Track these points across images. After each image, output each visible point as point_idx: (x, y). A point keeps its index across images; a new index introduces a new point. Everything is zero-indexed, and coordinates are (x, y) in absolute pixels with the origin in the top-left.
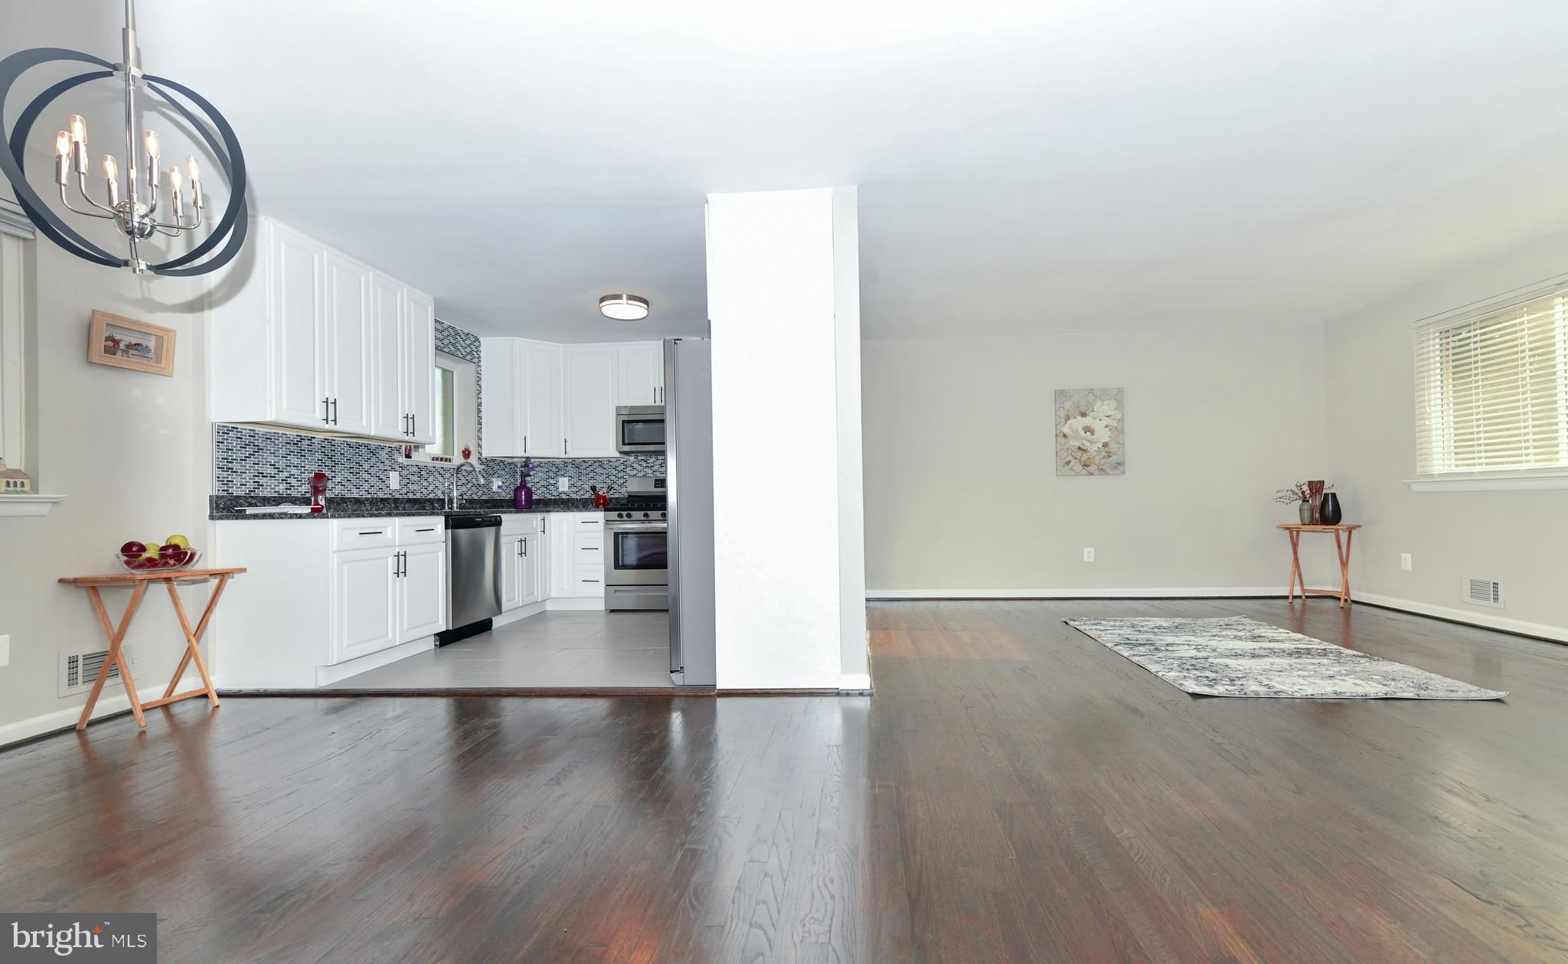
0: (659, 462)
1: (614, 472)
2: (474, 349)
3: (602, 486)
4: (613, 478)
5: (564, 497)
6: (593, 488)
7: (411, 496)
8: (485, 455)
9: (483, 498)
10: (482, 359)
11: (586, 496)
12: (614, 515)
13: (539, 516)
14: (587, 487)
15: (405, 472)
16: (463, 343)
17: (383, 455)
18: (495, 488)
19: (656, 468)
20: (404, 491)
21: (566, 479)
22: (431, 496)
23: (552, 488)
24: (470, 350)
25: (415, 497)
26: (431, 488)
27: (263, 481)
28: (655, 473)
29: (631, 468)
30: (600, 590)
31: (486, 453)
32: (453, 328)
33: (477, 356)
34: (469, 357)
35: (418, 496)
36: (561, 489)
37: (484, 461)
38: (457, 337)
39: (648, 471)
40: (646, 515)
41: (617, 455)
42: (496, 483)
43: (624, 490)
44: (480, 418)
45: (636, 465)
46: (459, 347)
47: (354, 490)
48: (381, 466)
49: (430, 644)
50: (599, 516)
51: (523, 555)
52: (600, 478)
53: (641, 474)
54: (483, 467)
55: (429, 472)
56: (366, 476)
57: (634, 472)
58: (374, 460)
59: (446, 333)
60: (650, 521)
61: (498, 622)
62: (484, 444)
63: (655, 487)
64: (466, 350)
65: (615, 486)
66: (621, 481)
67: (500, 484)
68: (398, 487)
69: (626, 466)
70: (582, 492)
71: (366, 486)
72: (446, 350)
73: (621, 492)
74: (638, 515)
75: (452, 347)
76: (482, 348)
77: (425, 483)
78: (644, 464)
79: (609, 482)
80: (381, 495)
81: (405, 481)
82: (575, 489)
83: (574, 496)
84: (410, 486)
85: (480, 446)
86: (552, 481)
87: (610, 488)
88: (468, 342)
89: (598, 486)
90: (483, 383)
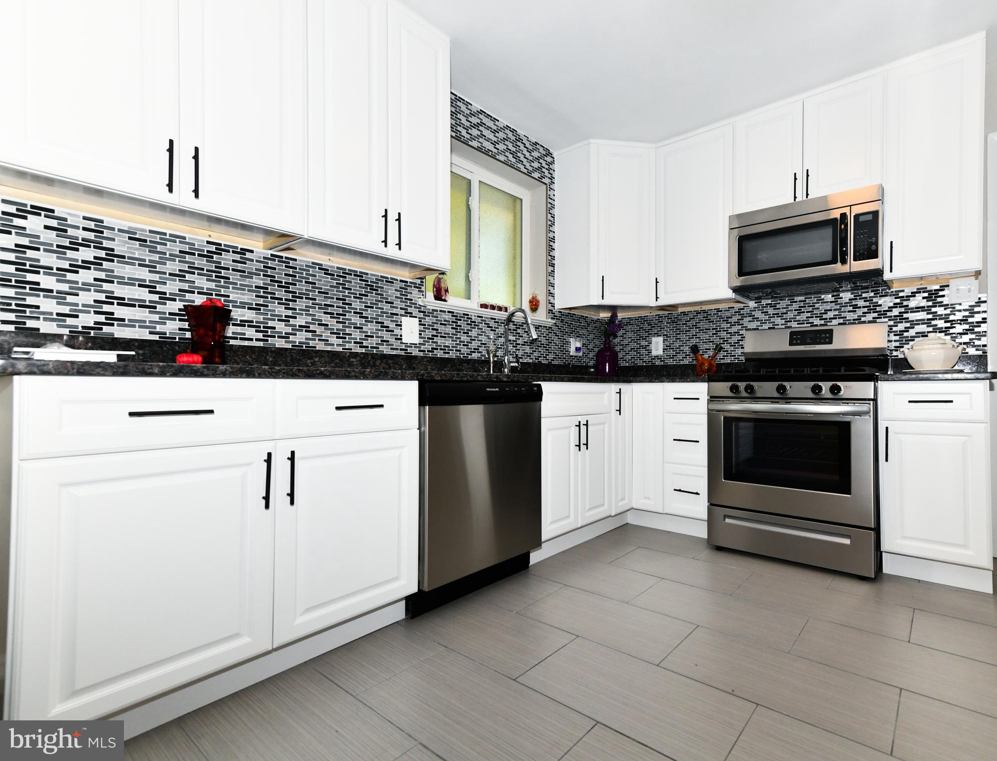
0: (795, 306)
1: (724, 325)
2: (544, 165)
3: (707, 346)
4: (723, 334)
5: (658, 363)
6: (695, 349)
7: (440, 354)
8: (558, 306)
9: (555, 362)
10: (555, 181)
11: (686, 362)
12: (723, 388)
13: (614, 387)
14: (687, 349)
15: (429, 320)
16: (527, 155)
17: (391, 292)
18: (572, 351)
19: (790, 315)
20: (428, 347)
21: (661, 339)
22: (475, 356)
23: (643, 351)
24: (539, 165)
25: (447, 356)
26: (474, 345)
27: (119, 312)
28: (789, 324)
29: (750, 319)
30: (700, 507)
31: (560, 303)
32: (513, 131)
33: (549, 176)
34: (536, 175)
35: (453, 355)
36: (654, 353)
37: (557, 314)
38: (519, 143)
39: (778, 321)
40: (781, 389)
41: (730, 294)
42: (574, 344)
43: (739, 351)
44: (553, 258)
45: (758, 314)
46: (522, 158)
47: (333, 340)
48: (387, 307)
49: (399, 612)
50: (700, 389)
51: (583, 447)
52: (704, 336)
53: (766, 327)
54: (554, 321)
55: (472, 324)
56: (356, 320)
57: (753, 325)
58: (372, 298)
59: (501, 135)
60: (789, 400)
61: (535, 557)
62: (556, 292)
63: (791, 344)
64: (532, 164)
65: (726, 346)
66: (735, 338)
67: (579, 345)
68: (416, 340)
69: (743, 316)
70: (680, 356)
71: (357, 335)
72: (502, 158)
73: (732, 355)
74: (768, 388)
75: (510, 156)
76: (556, 166)
77: (464, 338)
78: (771, 311)
79: (718, 341)
80: (385, 350)
81: (429, 333)
82: (672, 352)
83: (670, 362)
84: (439, 340)
85: (551, 294)
86: (644, 343)
87: (719, 349)
88: (536, 154)
89: (702, 347)
90: (556, 212)
